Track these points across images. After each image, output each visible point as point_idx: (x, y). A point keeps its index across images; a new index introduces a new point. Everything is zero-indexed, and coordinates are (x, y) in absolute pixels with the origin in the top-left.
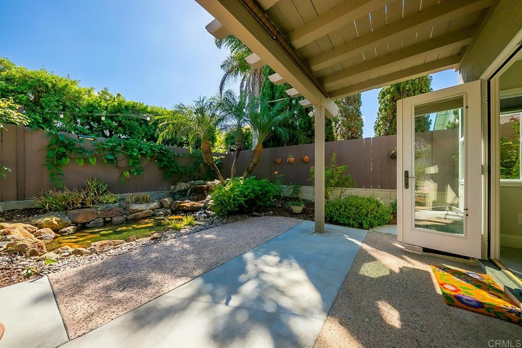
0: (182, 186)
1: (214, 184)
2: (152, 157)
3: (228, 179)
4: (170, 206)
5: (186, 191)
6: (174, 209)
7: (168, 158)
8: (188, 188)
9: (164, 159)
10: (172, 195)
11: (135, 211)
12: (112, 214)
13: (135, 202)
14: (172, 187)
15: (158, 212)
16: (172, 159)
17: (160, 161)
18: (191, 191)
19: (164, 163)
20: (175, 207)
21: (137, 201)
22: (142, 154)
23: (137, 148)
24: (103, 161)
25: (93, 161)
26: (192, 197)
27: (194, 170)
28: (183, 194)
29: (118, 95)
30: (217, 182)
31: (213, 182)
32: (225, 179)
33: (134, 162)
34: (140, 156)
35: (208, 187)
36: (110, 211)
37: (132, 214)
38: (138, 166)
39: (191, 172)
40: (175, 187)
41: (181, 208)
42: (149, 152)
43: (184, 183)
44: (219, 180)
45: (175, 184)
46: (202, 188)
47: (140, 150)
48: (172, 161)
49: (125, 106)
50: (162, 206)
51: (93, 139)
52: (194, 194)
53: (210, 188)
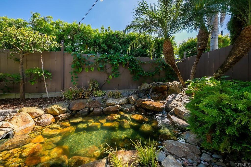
0: (146, 86)
1: (175, 85)
2: (126, 65)
3: (189, 80)
4: (135, 103)
5: (148, 90)
6: (137, 106)
7: (136, 65)
8: (150, 88)
9: (133, 65)
10: (138, 93)
11: (109, 105)
12: (95, 105)
13: (112, 97)
14: (139, 87)
15: (125, 107)
16: (139, 66)
17: (131, 67)
18: (153, 90)
19: (133, 68)
20: (138, 104)
21: (114, 96)
22: (119, 63)
23: (116, 60)
24: (98, 69)
25: (92, 69)
26: (153, 96)
27: (155, 73)
28: (146, 93)
29: (109, 28)
30: (176, 83)
31: (173, 83)
32: (185, 80)
33: (115, 69)
34: (118, 65)
35: (168, 87)
36: (93, 103)
37: (107, 106)
38: (117, 71)
39: (153, 75)
40: (141, 87)
41: (143, 106)
42: (124, 61)
43: (147, 84)
44: (178, 81)
45: (141, 85)
46: (162, 87)
47: (118, 60)
48: (139, 67)
49: (112, 35)
50: (128, 102)
51: (94, 56)
52: (155, 93)
53: (170, 88)
